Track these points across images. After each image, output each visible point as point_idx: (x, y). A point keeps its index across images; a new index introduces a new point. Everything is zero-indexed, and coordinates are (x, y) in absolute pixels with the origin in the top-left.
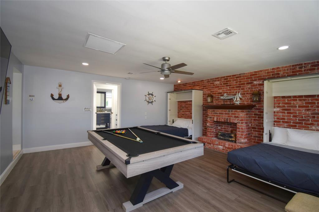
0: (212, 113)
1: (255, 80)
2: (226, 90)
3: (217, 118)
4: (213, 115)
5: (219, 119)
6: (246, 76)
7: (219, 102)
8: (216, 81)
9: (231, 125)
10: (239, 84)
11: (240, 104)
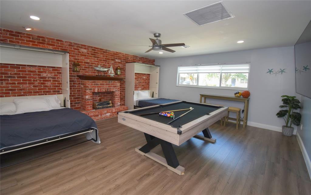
0: (92, 84)
1: (116, 59)
2: (94, 61)
3: (98, 89)
4: (93, 87)
5: (100, 89)
6: (111, 53)
7: (86, 72)
8: (82, 48)
9: (99, 94)
10: (106, 59)
11: (114, 76)
